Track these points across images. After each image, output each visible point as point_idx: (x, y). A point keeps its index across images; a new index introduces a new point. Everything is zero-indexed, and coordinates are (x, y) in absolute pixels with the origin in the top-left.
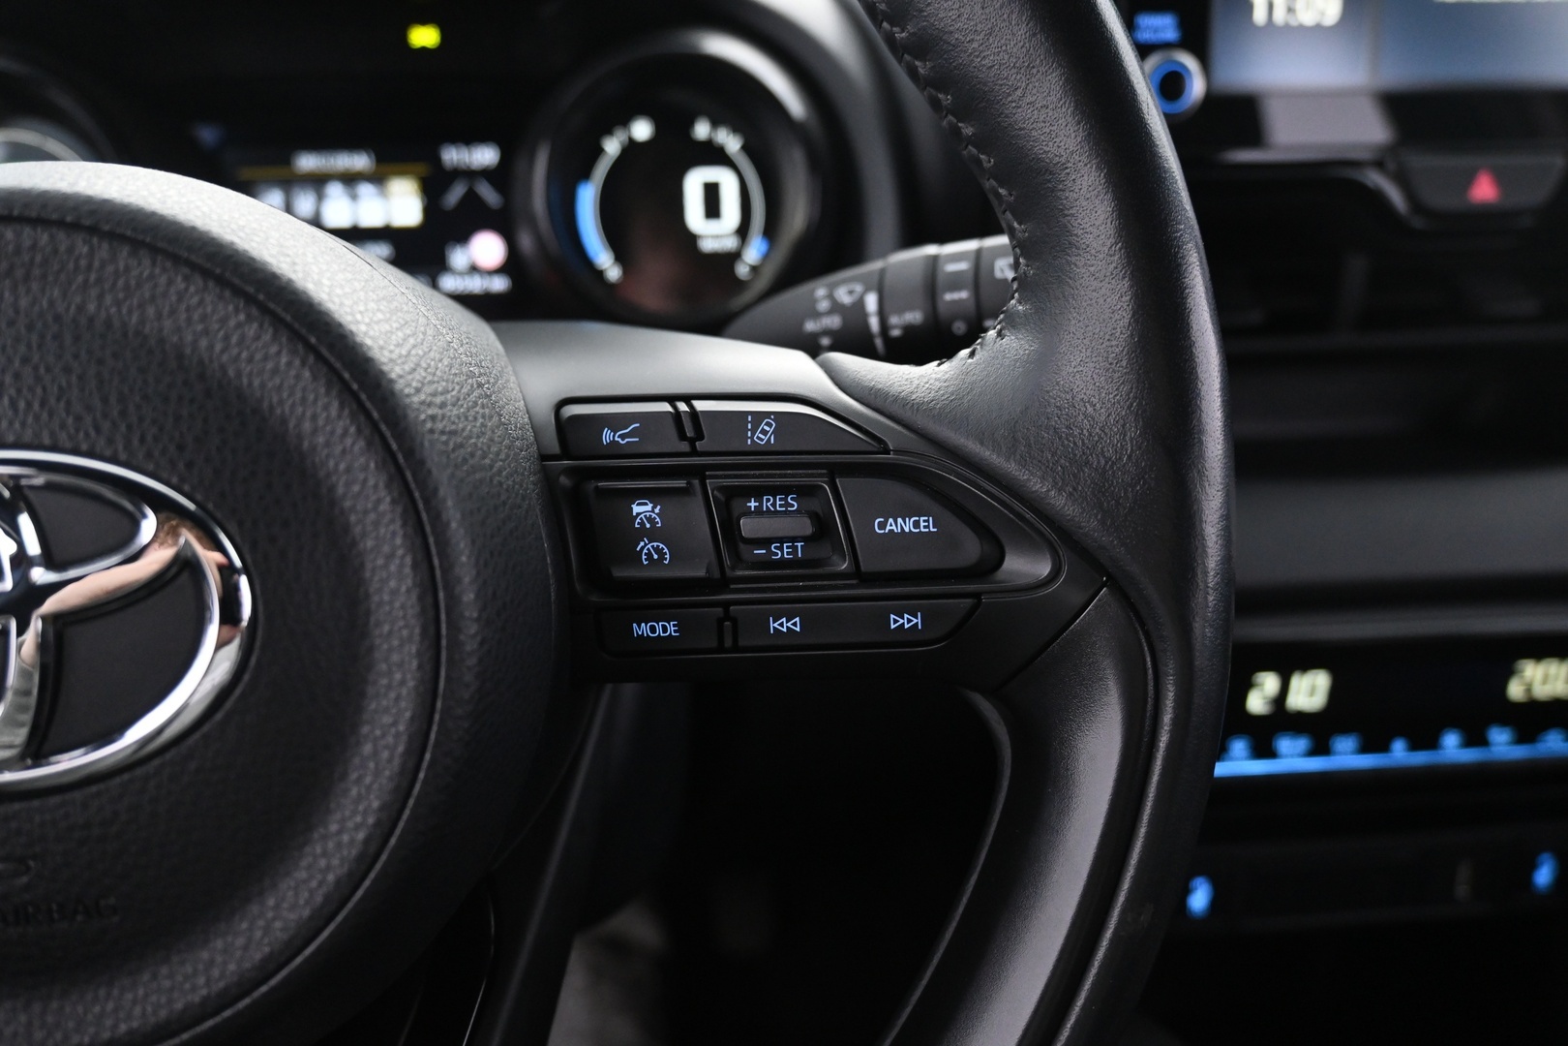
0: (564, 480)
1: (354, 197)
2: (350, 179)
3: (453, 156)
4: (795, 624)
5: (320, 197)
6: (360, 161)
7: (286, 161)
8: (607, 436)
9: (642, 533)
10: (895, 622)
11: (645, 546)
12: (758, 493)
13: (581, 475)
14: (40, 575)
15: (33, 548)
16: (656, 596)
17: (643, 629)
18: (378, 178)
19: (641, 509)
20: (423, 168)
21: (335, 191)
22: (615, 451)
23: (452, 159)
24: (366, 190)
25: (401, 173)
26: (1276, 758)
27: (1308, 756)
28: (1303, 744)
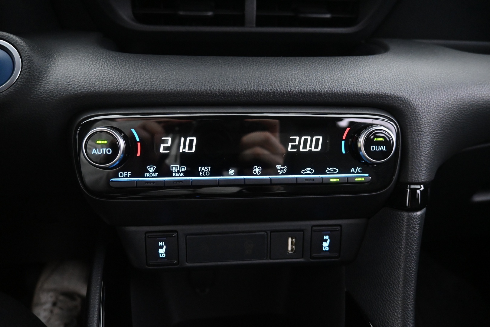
26: (170, 174)
27: (186, 174)
28: (184, 169)
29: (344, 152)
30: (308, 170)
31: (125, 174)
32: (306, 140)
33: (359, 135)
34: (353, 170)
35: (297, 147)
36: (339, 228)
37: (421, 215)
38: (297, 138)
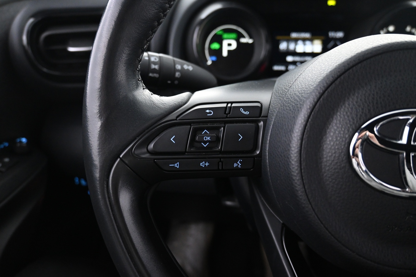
1: (305, 44)
2: (304, 40)
3: (332, 34)
5: (296, 44)
6: (307, 35)
7: (289, 35)
18: (311, 40)
20: (323, 38)
21: (300, 43)
23: (332, 35)
24: (308, 43)
25: (317, 39)
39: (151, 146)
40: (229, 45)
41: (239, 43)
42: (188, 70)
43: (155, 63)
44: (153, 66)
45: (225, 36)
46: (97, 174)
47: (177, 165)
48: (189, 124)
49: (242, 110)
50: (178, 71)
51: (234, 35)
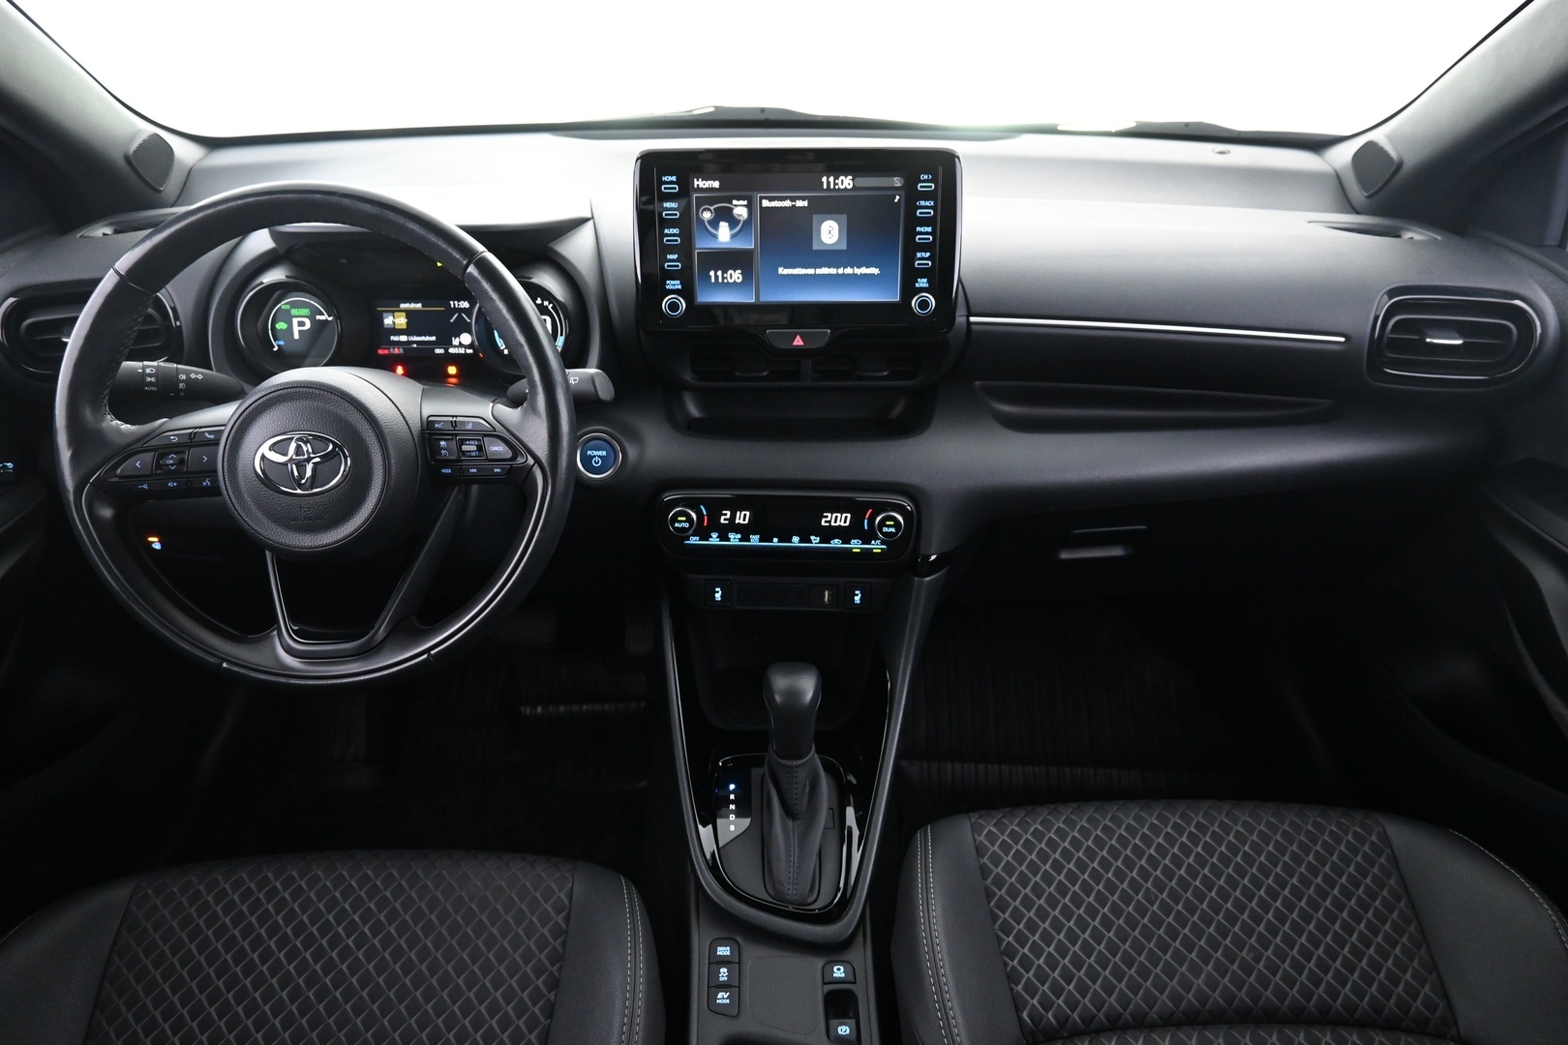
0: (427, 436)
4: (475, 470)
8: (436, 425)
9: (443, 449)
10: (496, 470)
11: (443, 452)
12: (469, 440)
13: (431, 435)
14: (312, 456)
15: (311, 451)
16: (447, 463)
17: (444, 471)
19: (442, 443)
20: (442, 309)
22: (438, 429)
23: (454, 305)
26: (729, 540)
27: (740, 540)
28: (739, 536)
29: (866, 528)
30: (836, 541)
31: (694, 538)
32: (836, 517)
33: (878, 515)
34: (873, 542)
35: (830, 522)
36: (869, 585)
37: (929, 581)
38: (829, 515)
39: (119, 471)
40: (301, 324)
41: (313, 321)
42: (196, 378)
43: (150, 375)
44: (149, 379)
45: (294, 312)
46: (71, 498)
47: (145, 487)
48: (155, 450)
49: (207, 435)
50: (183, 381)
51: (306, 311)
